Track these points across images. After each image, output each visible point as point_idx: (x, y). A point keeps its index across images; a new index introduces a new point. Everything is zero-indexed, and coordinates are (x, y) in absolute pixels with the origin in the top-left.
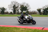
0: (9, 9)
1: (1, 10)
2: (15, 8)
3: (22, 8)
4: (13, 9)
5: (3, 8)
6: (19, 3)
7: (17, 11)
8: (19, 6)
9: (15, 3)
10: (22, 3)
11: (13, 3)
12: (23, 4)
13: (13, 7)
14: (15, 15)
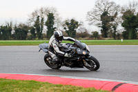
0: (90, 24)
1: (66, 27)
2: (108, 21)
3: (128, 18)
4: (101, 22)
5: (72, 21)
6: (118, 6)
7: (113, 29)
8: (118, 13)
9: (108, 6)
10: (128, 6)
11: (102, 4)
12: (132, 8)
13: (101, 17)
14: (107, 40)
